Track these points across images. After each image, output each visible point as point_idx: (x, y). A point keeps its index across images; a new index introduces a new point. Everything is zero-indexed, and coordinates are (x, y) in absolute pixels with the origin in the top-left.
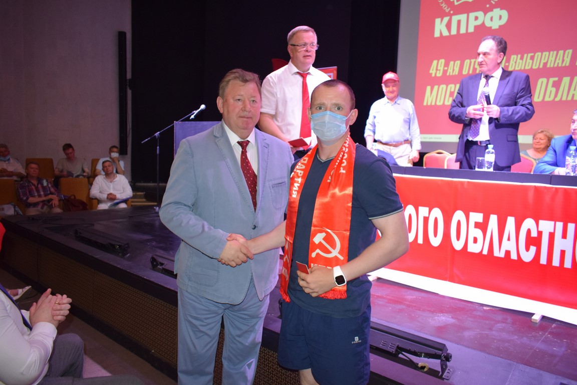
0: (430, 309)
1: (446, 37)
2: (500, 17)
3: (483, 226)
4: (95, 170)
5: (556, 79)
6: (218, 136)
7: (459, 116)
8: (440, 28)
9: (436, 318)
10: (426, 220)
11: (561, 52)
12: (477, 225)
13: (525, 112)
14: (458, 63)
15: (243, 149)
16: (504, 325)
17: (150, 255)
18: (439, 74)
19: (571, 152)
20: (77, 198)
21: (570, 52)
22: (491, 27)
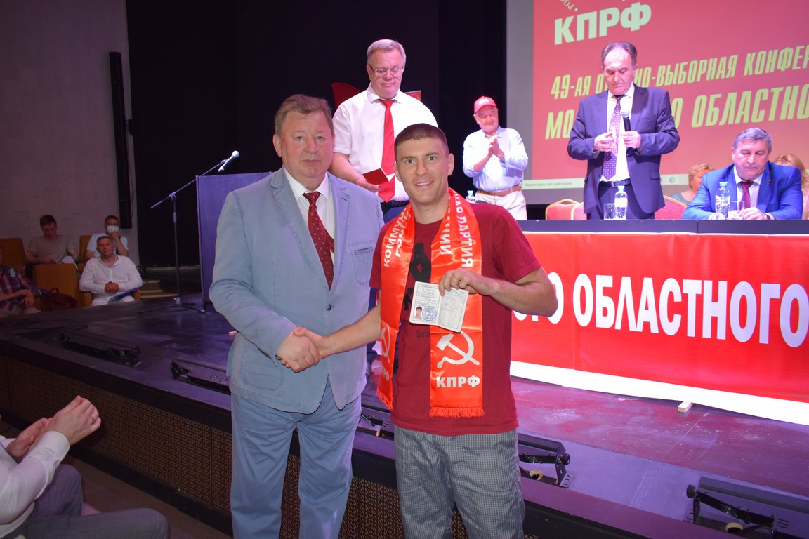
0: (547, 405)
1: (571, 44)
2: (641, 15)
3: (613, 293)
4: (86, 251)
5: (719, 96)
6: (277, 186)
7: (584, 152)
8: (561, 31)
9: (555, 414)
11: (723, 59)
12: (606, 292)
14: (589, 78)
15: (310, 203)
16: (641, 417)
17: (170, 362)
18: (564, 96)
19: (722, 189)
20: (61, 292)
21: (735, 58)
22: (629, 29)
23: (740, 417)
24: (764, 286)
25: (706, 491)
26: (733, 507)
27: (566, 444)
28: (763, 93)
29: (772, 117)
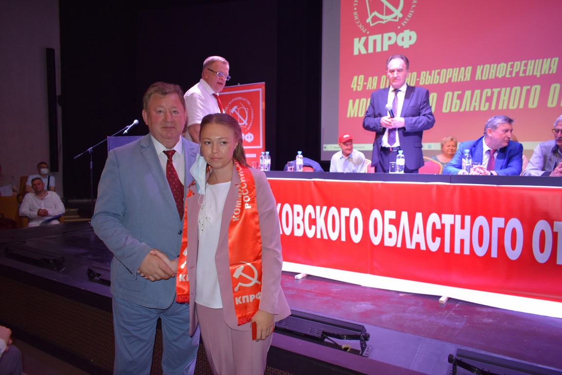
0: (352, 299)
1: (364, 55)
2: (410, 38)
3: (396, 222)
5: (460, 92)
6: (145, 146)
7: (374, 126)
8: (358, 46)
9: (358, 305)
10: (347, 219)
11: (463, 69)
12: (391, 222)
13: (427, 121)
14: (376, 78)
15: (168, 158)
16: (415, 307)
17: (87, 268)
18: (360, 89)
19: (466, 155)
20: (6, 216)
21: (470, 68)
22: (402, 47)
23: (480, 307)
24: (494, 219)
25: (461, 358)
26: (479, 369)
27: (367, 327)
28: (487, 92)
29: (493, 108)
